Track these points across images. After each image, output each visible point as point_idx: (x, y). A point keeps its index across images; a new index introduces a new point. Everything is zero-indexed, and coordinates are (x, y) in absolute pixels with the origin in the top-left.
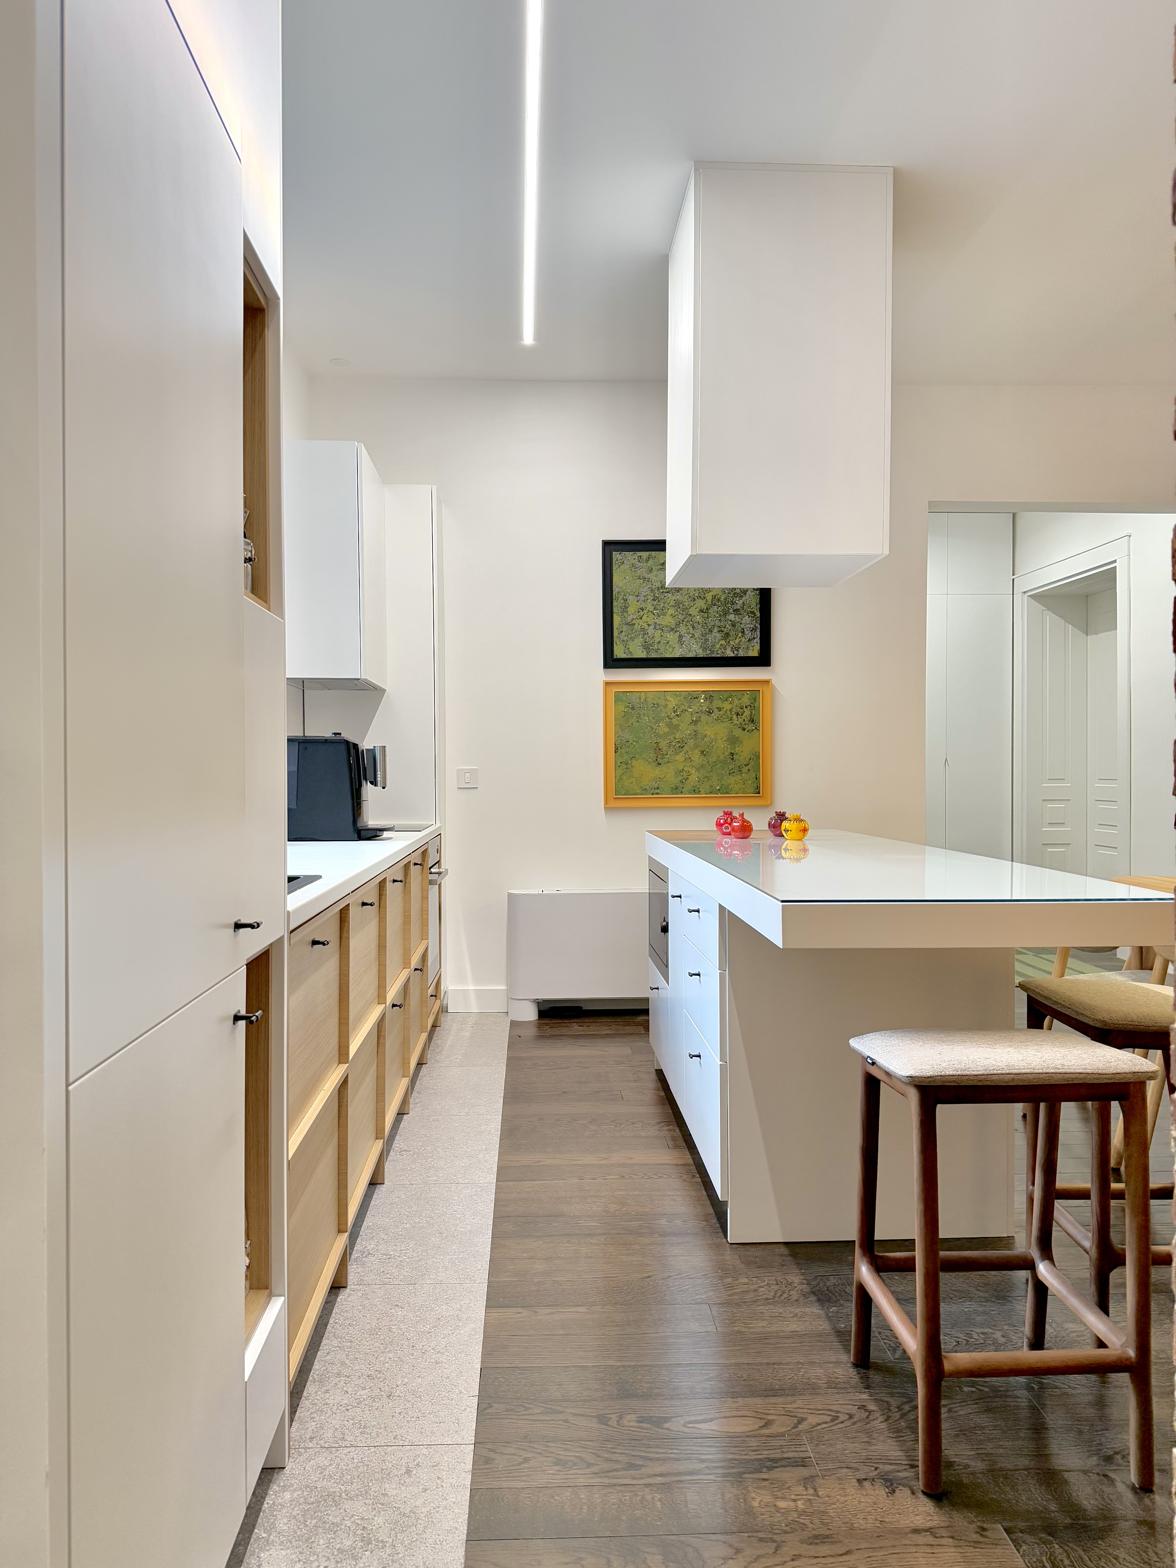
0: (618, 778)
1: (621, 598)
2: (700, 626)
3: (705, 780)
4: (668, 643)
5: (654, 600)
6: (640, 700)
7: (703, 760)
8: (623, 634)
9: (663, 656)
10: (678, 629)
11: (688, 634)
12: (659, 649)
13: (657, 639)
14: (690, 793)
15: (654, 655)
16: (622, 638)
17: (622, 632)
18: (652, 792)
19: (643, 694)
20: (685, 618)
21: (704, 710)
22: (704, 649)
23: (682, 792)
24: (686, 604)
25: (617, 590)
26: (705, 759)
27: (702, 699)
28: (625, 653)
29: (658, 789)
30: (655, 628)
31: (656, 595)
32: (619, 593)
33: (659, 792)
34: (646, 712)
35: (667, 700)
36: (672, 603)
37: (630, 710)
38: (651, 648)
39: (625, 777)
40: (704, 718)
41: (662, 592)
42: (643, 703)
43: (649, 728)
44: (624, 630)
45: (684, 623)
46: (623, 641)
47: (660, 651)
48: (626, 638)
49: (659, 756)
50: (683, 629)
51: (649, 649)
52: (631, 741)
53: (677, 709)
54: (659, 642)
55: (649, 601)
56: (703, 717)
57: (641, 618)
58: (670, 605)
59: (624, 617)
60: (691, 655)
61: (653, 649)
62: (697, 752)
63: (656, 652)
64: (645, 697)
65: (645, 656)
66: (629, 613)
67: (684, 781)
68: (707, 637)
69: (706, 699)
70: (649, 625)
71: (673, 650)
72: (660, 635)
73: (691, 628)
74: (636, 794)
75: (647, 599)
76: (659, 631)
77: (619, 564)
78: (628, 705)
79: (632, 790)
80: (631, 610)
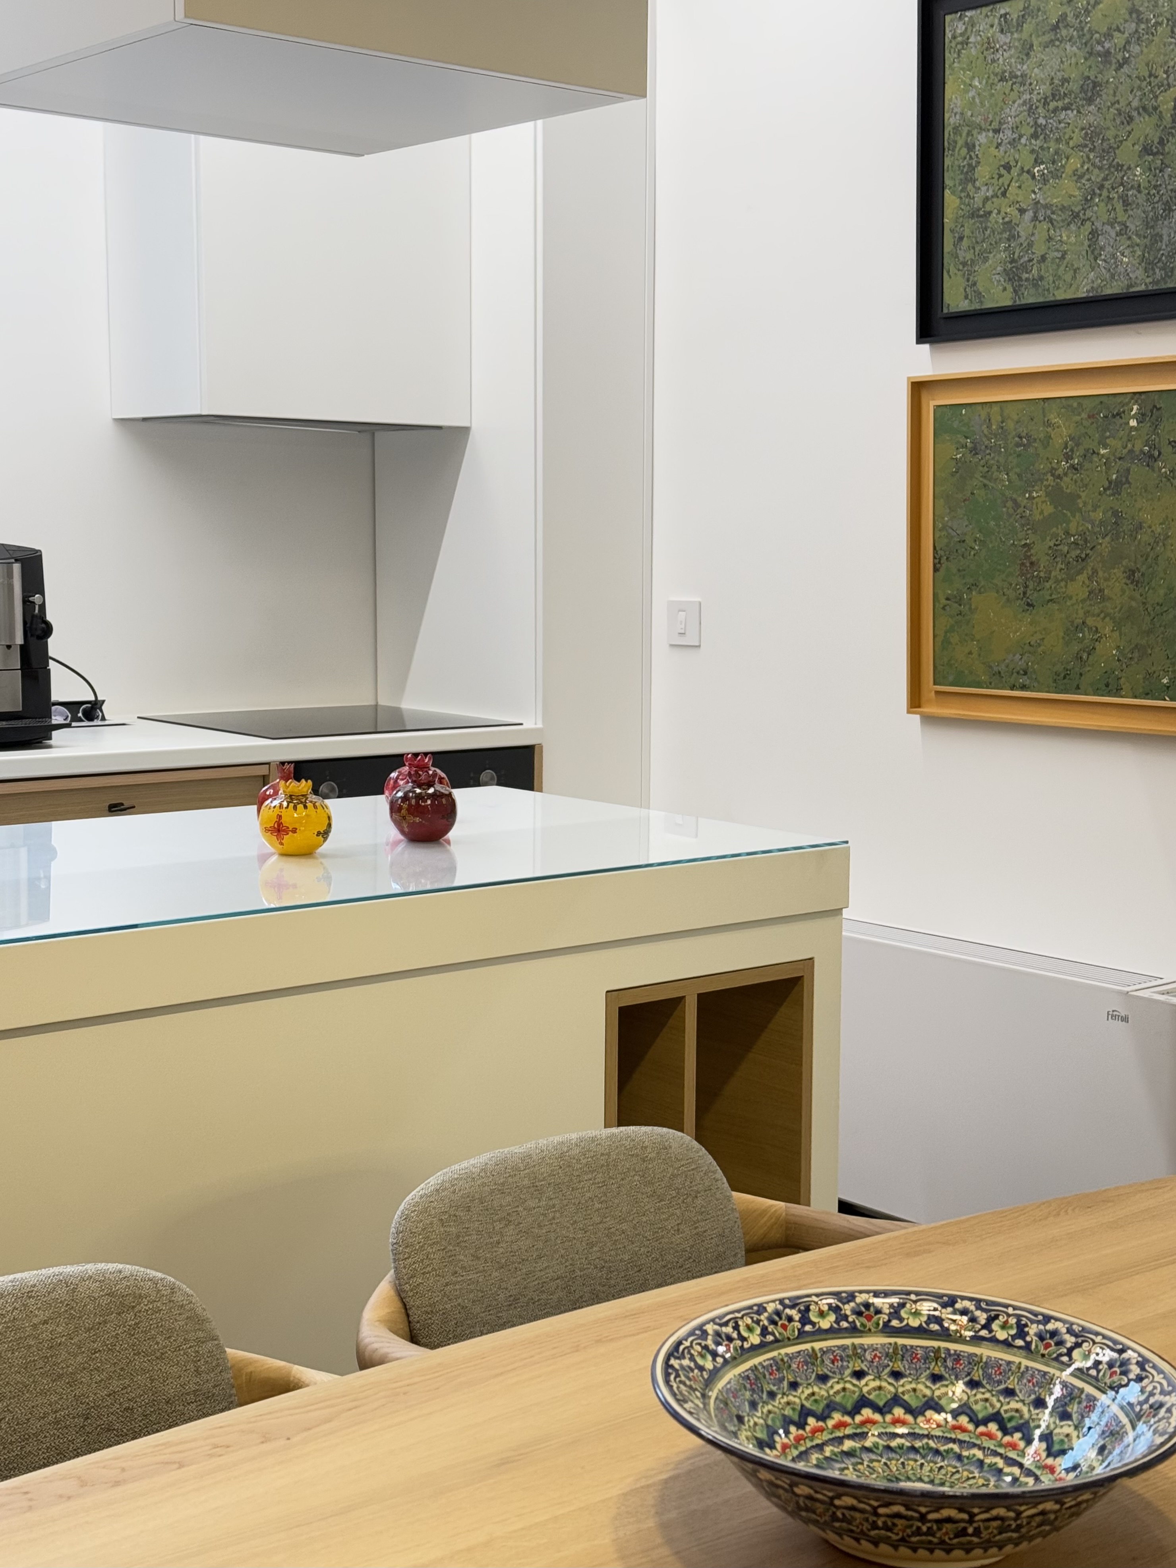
0: (939, 639)
1: (960, 142)
2: (1141, 199)
3: (1136, 655)
4: (1063, 257)
5: (1035, 136)
6: (989, 427)
7: (1132, 598)
8: (965, 243)
9: (1051, 298)
10: (1089, 213)
11: (1112, 225)
12: (1041, 278)
13: (1039, 249)
14: (1096, 693)
15: (1030, 298)
16: (961, 254)
17: (961, 239)
18: (1012, 680)
19: (996, 409)
20: (1105, 179)
21: (1137, 449)
22: (1149, 266)
23: (1078, 688)
24: (1110, 134)
25: (952, 121)
26: (1137, 595)
27: (1133, 417)
28: (966, 297)
29: (1025, 673)
30: (1035, 218)
31: (1042, 121)
32: (956, 129)
33: (1027, 682)
34: (1002, 460)
35: (1049, 424)
36: (1077, 138)
37: (969, 457)
38: (1025, 276)
39: (955, 638)
40: (1138, 472)
41: (1055, 110)
42: (995, 435)
43: (1010, 504)
44: (967, 232)
45: (1105, 193)
46: (964, 264)
47: (1045, 283)
48: (969, 256)
49: (1031, 584)
50: (1099, 210)
51: (1020, 279)
52: (969, 541)
53: (1072, 450)
54: (1043, 258)
55: (1023, 141)
56: (1134, 468)
57: (1004, 194)
58: (1071, 143)
59: (968, 196)
60: (1114, 288)
61: (1027, 280)
62: (1118, 572)
63: (1036, 286)
64: (999, 419)
65: (1008, 303)
66: (978, 184)
67: (1085, 656)
68: (1158, 230)
69: (1141, 417)
70: (1022, 211)
71: (1074, 278)
72: (1045, 235)
73: (1119, 206)
74: (979, 685)
75: (1021, 136)
76: (1045, 225)
77: (959, 47)
78: (962, 440)
79: (971, 672)
80: (983, 173)
